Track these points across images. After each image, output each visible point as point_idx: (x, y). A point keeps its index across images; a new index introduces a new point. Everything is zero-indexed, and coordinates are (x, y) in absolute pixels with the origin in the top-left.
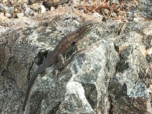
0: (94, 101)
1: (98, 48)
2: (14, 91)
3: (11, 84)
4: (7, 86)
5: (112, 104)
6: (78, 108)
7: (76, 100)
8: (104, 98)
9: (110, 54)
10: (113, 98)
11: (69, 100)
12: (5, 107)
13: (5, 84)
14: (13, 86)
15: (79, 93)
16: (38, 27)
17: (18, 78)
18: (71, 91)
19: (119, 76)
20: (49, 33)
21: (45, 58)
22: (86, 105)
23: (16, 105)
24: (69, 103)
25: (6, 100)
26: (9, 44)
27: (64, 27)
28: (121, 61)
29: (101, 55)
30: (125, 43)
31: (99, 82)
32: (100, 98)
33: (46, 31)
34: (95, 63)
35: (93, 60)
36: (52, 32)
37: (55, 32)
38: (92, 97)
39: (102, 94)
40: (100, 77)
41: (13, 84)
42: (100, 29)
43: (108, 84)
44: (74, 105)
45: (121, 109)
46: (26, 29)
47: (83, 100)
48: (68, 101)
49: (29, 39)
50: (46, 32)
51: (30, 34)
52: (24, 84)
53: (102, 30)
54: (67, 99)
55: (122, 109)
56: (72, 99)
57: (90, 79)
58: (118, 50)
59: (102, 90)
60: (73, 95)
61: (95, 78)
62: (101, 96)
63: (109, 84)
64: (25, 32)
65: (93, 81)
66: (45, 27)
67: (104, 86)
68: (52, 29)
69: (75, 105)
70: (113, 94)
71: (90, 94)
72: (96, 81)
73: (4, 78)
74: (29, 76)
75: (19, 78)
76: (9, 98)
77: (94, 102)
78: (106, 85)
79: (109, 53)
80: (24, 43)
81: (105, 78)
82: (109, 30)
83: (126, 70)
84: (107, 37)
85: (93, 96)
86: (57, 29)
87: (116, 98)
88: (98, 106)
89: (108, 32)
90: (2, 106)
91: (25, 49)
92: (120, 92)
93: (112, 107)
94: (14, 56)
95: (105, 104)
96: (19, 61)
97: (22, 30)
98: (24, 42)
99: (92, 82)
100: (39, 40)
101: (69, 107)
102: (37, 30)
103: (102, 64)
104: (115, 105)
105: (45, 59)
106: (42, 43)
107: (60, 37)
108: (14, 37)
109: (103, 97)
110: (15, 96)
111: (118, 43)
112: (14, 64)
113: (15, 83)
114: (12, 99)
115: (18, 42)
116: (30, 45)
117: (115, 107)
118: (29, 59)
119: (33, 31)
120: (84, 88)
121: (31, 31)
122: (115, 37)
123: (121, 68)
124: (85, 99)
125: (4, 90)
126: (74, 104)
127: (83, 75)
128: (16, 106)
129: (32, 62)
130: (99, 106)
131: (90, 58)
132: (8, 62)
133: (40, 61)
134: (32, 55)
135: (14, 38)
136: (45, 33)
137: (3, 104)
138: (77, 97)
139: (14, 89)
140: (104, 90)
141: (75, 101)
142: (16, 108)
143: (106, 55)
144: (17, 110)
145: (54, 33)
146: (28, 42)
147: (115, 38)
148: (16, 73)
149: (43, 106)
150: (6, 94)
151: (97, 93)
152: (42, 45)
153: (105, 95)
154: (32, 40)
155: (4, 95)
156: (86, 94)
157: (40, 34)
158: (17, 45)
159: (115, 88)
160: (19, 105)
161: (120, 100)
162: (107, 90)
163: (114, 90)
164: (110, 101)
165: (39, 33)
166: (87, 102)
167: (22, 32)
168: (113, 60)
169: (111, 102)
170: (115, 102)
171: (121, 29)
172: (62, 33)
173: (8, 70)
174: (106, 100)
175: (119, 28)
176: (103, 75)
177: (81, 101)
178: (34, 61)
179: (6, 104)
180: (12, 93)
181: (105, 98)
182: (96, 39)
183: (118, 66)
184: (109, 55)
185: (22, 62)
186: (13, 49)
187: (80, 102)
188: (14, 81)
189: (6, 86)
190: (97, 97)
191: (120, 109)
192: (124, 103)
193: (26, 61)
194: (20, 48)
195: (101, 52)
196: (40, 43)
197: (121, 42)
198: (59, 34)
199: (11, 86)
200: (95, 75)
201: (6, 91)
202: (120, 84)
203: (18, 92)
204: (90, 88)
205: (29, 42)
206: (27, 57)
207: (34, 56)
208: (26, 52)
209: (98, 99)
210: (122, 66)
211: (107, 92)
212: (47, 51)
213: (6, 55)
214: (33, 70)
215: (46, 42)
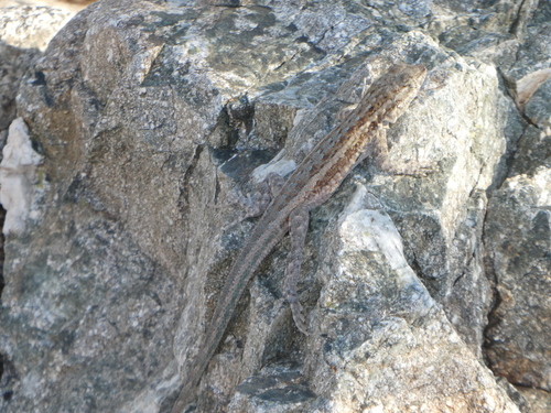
0: (435, 274)
1: (441, 91)
2: (117, 261)
3: (103, 233)
4: (89, 243)
5: (499, 288)
6: (384, 299)
7: (378, 272)
8: (468, 264)
9: (483, 108)
10: (501, 264)
11: (352, 271)
12: (87, 320)
13: (80, 236)
14: (112, 241)
15: (384, 248)
16: (202, 10)
17: (135, 207)
18: (359, 244)
19: (519, 188)
20: (249, 34)
21: (244, 131)
22: (413, 288)
23: (136, 310)
24: (352, 282)
25: (89, 298)
26: (86, 78)
27: (304, 8)
28: (524, 130)
29: (453, 114)
30: (539, 64)
31: (450, 208)
32: (454, 264)
33: (237, 25)
34: (433, 145)
35: (428, 134)
36: (258, 31)
37: (272, 28)
38: (427, 261)
39: (461, 253)
40: (453, 192)
41: (112, 232)
42: (441, 12)
43: (480, 217)
44: (369, 288)
45: (531, 304)
46: (158, 20)
47: (400, 272)
48: (349, 274)
49: (177, 59)
50: (238, 32)
51: (178, 42)
52: (163, 229)
53: (452, 17)
54: (345, 269)
55: (536, 307)
56: (361, 268)
57: (419, 199)
58: (511, 91)
59: (462, 236)
60: (366, 253)
61: (437, 196)
62: (459, 258)
63: (486, 216)
64: (158, 32)
65: (431, 208)
66: (230, 12)
67: (470, 223)
68: (258, 19)
69: (374, 289)
70: (502, 252)
71: (421, 252)
72: (441, 205)
73: (72, 212)
74: (183, 200)
75: (139, 209)
76: (98, 289)
77: (433, 279)
78: (473, 220)
79: (481, 104)
80: (158, 74)
81: (470, 195)
82: (474, 14)
83: (543, 164)
84: (470, 45)
85: (433, 258)
86: (279, 17)
87: (513, 266)
88: (448, 293)
89: (471, 22)
90: (75, 318)
91: (163, 100)
92: (524, 246)
93: (498, 299)
94: (119, 127)
95: (475, 285)
96: (142, 142)
97: (144, 25)
98: (159, 71)
99: (428, 209)
100: (216, 62)
101: (354, 295)
102: (200, 25)
103: (457, 144)
104: (509, 293)
105: (248, 133)
106: (231, 75)
107: (293, 48)
108: (110, 54)
109: (465, 261)
110: (124, 280)
111: (513, 66)
112: (116, 156)
113: (122, 230)
114: (113, 291)
115: (135, 71)
116: (184, 82)
117: (511, 300)
118: (182, 134)
119: (186, 28)
120: (401, 232)
121: (179, 29)
122: (498, 43)
123: (528, 159)
124: (405, 266)
125: (78, 257)
126: (372, 286)
127: (394, 187)
128: (133, 314)
129: (195, 146)
130: (453, 293)
131: (416, 127)
132: (94, 150)
133: (225, 143)
134: (195, 119)
135: (114, 58)
136: (233, 34)
137: (75, 313)
138: (381, 262)
139: (115, 251)
140: (470, 237)
141: (373, 275)
142: (135, 324)
143: (469, 112)
144: (141, 328)
145: (267, 33)
146: (171, 71)
147: (502, 44)
148: (126, 191)
149: (259, 300)
150: (86, 272)
151: (444, 249)
152: (229, 81)
153: (474, 255)
154: (188, 63)
155: (76, 278)
156: (408, 251)
157: (214, 40)
158: (132, 84)
159: (508, 230)
160: (146, 311)
161: (526, 275)
162: (477, 239)
163: (502, 236)
164: (492, 277)
165: (211, 33)
166: (413, 278)
167: (147, 35)
168: (494, 131)
169: (496, 281)
170: (510, 282)
171: (520, 8)
172: (298, 34)
173: (89, 182)
174: (477, 272)
175: (512, 7)
176: (463, 184)
177: (394, 275)
178: (203, 142)
179: (92, 312)
180: (111, 269)
181: (472, 265)
182: (433, 57)
183: (514, 152)
184: (480, 111)
185: (154, 147)
186: (114, 100)
187: (392, 276)
188: (115, 220)
189: (83, 243)
190: (444, 260)
191: (527, 304)
192: (543, 282)
193: (170, 144)
194: (144, 95)
195: (453, 103)
196: (222, 74)
197: (524, 62)
198: (285, 36)
199: (105, 242)
200: (435, 187)
201: (86, 260)
202: (523, 216)
203: (134, 262)
204: (422, 230)
205: (175, 73)
206: (173, 129)
207: (206, 126)
208: (166, 108)
209: (448, 267)
210: (530, 152)
211: (478, 245)
212: (254, 103)
213: (80, 122)
214: (201, 174)
215: (244, 72)
